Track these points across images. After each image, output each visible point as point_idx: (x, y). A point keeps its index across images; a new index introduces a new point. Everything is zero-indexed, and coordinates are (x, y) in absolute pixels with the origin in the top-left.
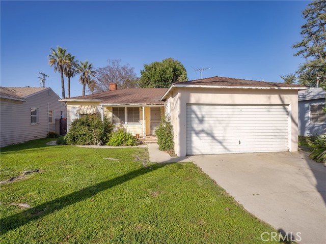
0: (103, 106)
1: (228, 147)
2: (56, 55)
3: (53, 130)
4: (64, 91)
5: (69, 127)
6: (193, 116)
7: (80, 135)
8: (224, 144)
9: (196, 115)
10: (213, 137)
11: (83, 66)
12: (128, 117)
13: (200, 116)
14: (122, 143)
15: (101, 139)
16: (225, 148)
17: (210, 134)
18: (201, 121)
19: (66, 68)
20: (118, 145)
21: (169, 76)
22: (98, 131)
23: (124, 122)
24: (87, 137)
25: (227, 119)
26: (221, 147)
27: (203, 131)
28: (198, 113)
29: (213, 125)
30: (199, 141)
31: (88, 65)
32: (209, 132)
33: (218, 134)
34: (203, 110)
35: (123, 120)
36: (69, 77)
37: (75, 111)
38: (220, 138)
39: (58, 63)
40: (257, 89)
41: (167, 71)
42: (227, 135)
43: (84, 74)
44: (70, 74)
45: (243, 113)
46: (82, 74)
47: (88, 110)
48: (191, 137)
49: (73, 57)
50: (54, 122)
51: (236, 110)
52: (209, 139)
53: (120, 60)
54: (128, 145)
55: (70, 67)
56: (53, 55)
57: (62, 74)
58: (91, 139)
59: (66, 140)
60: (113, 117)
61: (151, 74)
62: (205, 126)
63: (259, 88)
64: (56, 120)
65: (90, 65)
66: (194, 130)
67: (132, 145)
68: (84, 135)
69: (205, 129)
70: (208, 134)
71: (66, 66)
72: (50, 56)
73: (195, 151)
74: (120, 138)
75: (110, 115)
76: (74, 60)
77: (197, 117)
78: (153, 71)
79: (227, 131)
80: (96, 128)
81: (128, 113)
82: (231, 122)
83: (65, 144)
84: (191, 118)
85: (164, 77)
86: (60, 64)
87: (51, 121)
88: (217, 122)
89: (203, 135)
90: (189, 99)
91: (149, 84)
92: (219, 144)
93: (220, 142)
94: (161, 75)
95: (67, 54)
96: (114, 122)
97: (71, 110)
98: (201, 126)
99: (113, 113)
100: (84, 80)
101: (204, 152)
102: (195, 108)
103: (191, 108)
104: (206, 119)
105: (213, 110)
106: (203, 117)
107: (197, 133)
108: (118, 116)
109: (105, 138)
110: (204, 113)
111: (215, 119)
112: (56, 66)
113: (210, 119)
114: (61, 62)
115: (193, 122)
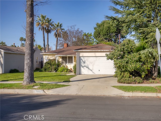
0: (57, 56)
1: (94, 72)
2: (40, 20)
3: (38, 67)
4: (45, 43)
5: (44, 65)
6: (82, 61)
7: (48, 68)
8: (93, 71)
9: (82, 60)
10: (89, 68)
11: (56, 26)
12: (69, 61)
13: (84, 61)
14: (63, 71)
15: (55, 70)
16: (93, 72)
17: (88, 67)
18: (84, 63)
19: (46, 28)
20: (61, 72)
21: (113, 30)
22: (54, 66)
23: (67, 63)
24: (50, 69)
25: (94, 62)
26: (92, 72)
27: (85, 66)
28: (83, 60)
29: (88, 64)
30: (84, 70)
31: (59, 25)
32: (87, 66)
33: (91, 67)
34: (85, 58)
35: (66, 62)
36: (48, 34)
37: (46, 58)
38: (91, 69)
39: (41, 25)
40: (105, 51)
41: (111, 27)
42: (94, 67)
43: (57, 31)
44: (48, 31)
45: (101, 59)
46: (55, 31)
47: (51, 58)
48: (81, 68)
49: (50, 20)
50: (38, 63)
51: (97, 58)
52: (87, 69)
53: (75, 25)
54: (64, 72)
55: (48, 27)
56: (38, 20)
57: (44, 32)
58: (52, 69)
59: (42, 70)
60: (62, 61)
61: (101, 30)
62: (86, 64)
63: (106, 50)
64: (39, 62)
65: (61, 25)
66: (82, 66)
67: (66, 72)
68: (49, 68)
69: (86, 65)
70: (87, 67)
71: (46, 26)
72: (37, 21)
73: (82, 73)
74: (62, 69)
75: (60, 60)
76: (51, 22)
77: (83, 61)
78: (101, 28)
79: (94, 66)
80: (53, 65)
81: (68, 59)
82: (95, 63)
83: (42, 71)
84: (81, 61)
85: (109, 32)
86: (42, 25)
87: (37, 63)
88: (90, 63)
89: (85, 68)
90: (79, 55)
91: (99, 37)
92: (91, 71)
93: (91, 70)
94: (107, 31)
95: (46, 18)
96: (62, 63)
97: (45, 58)
98: (84, 64)
99: (62, 59)
100: (57, 35)
101: (85, 73)
102: (82, 58)
103: (81, 58)
104: (86, 62)
105: (88, 58)
106: (85, 61)
107: (83, 67)
108: (64, 60)
109: (57, 69)
110: (85, 60)
111: (89, 62)
112: (40, 27)
113: (88, 62)
114: (43, 24)
115: (82, 63)
